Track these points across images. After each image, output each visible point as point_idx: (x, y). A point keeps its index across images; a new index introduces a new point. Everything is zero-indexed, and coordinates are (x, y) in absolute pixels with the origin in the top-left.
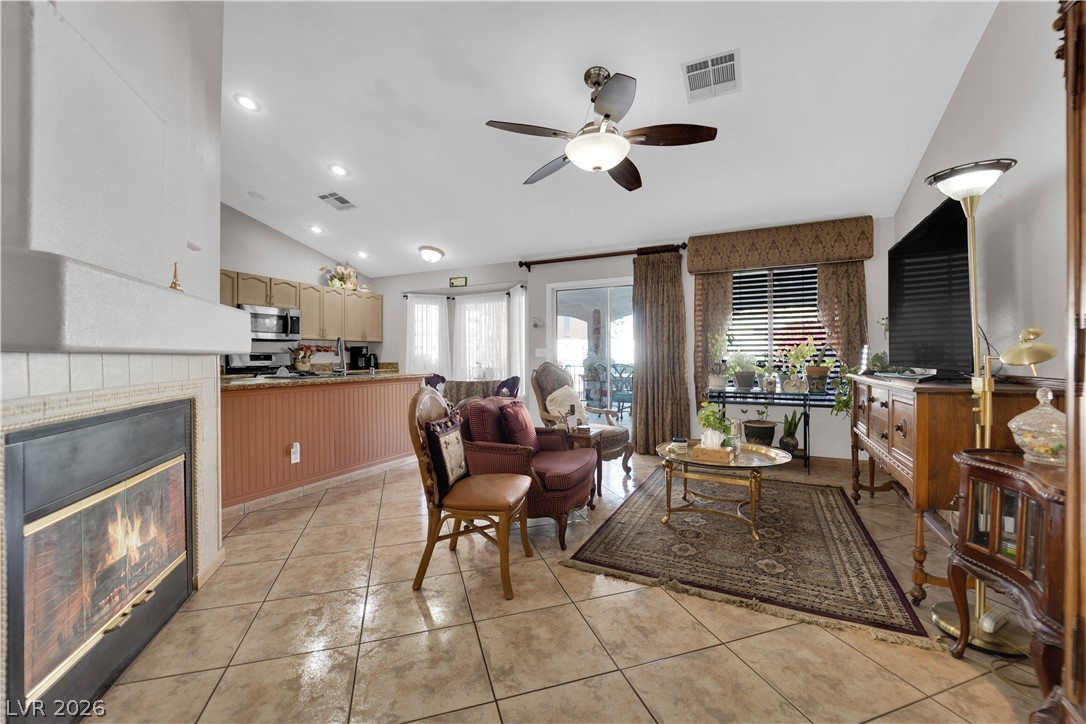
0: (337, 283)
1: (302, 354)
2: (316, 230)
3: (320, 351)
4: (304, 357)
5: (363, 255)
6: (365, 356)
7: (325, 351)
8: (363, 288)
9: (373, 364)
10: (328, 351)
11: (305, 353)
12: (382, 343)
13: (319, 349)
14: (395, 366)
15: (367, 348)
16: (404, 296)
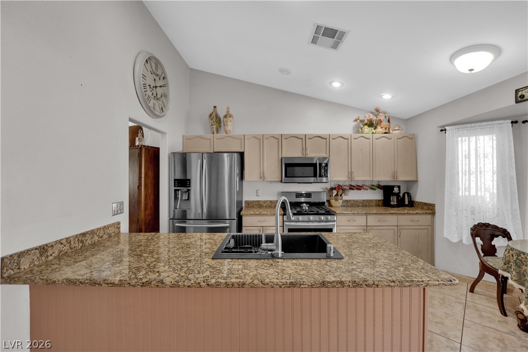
0: (367, 129)
1: (335, 192)
2: (336, 85)
3: (353, 189)
4: (337, 195)
5: (387, 97)
6: (398, 195)
7: (358, 189)
8: (395, 130)
9: (407, 203)
10: (360, 190)
11: (337, 192)
12: (417, 181)
13: (352, 188)
14: (431, 207)
15: (399, 187)
16: (442, 130)
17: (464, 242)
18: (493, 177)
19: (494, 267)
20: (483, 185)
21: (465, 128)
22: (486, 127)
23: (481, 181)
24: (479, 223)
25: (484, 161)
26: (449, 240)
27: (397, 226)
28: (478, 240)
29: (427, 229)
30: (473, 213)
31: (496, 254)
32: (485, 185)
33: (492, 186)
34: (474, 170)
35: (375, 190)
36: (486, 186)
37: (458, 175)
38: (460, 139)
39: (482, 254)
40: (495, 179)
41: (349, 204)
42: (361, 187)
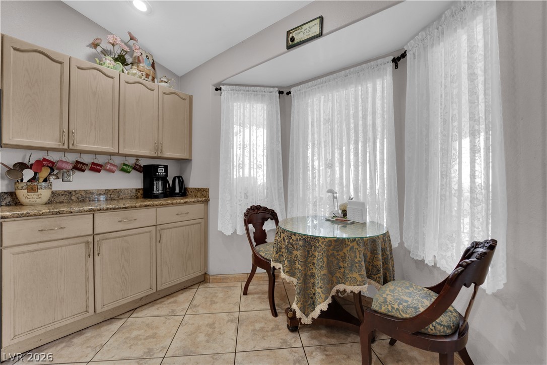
0: (110, 62)
1: (28, 174)
4: (35, 179)
6: (164, 178)
7: (92, 169)
8: (162, 81)
9: (177, 191)
10: (99, 171)
11: (36, 173)
12: (191, 160)
13: (79, 167)
14: (204, 193)
15: (166, 167)
16: (217, 89)
17: (238, 232)
18: (264, 151)
19: (266, 257)
20: (255, 161)
21: (240, 90)
22: (259, 93)
23: (253, 156)
24: (251, 207)
25: (257, 132)
26: (223, 233)
27: (156, 226)
28: (251, 226)
29: (200, 223)
30: (246, 197)
31: (266, 240)
32: (257, 161)
33: (262, 162)
34: (248, 143)
35: (129, 172)
36: (258, 163)
37: (233, 149)
38: (235, 104)
39: (254, 244)
40: (265, 154)
41: (73, 198)
42: (101, 166)
